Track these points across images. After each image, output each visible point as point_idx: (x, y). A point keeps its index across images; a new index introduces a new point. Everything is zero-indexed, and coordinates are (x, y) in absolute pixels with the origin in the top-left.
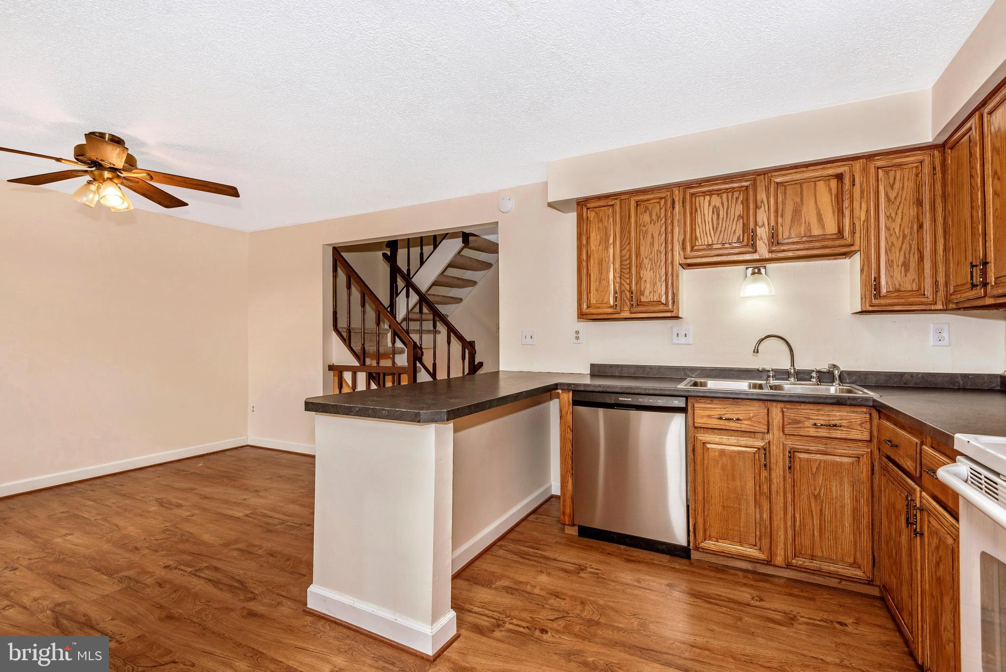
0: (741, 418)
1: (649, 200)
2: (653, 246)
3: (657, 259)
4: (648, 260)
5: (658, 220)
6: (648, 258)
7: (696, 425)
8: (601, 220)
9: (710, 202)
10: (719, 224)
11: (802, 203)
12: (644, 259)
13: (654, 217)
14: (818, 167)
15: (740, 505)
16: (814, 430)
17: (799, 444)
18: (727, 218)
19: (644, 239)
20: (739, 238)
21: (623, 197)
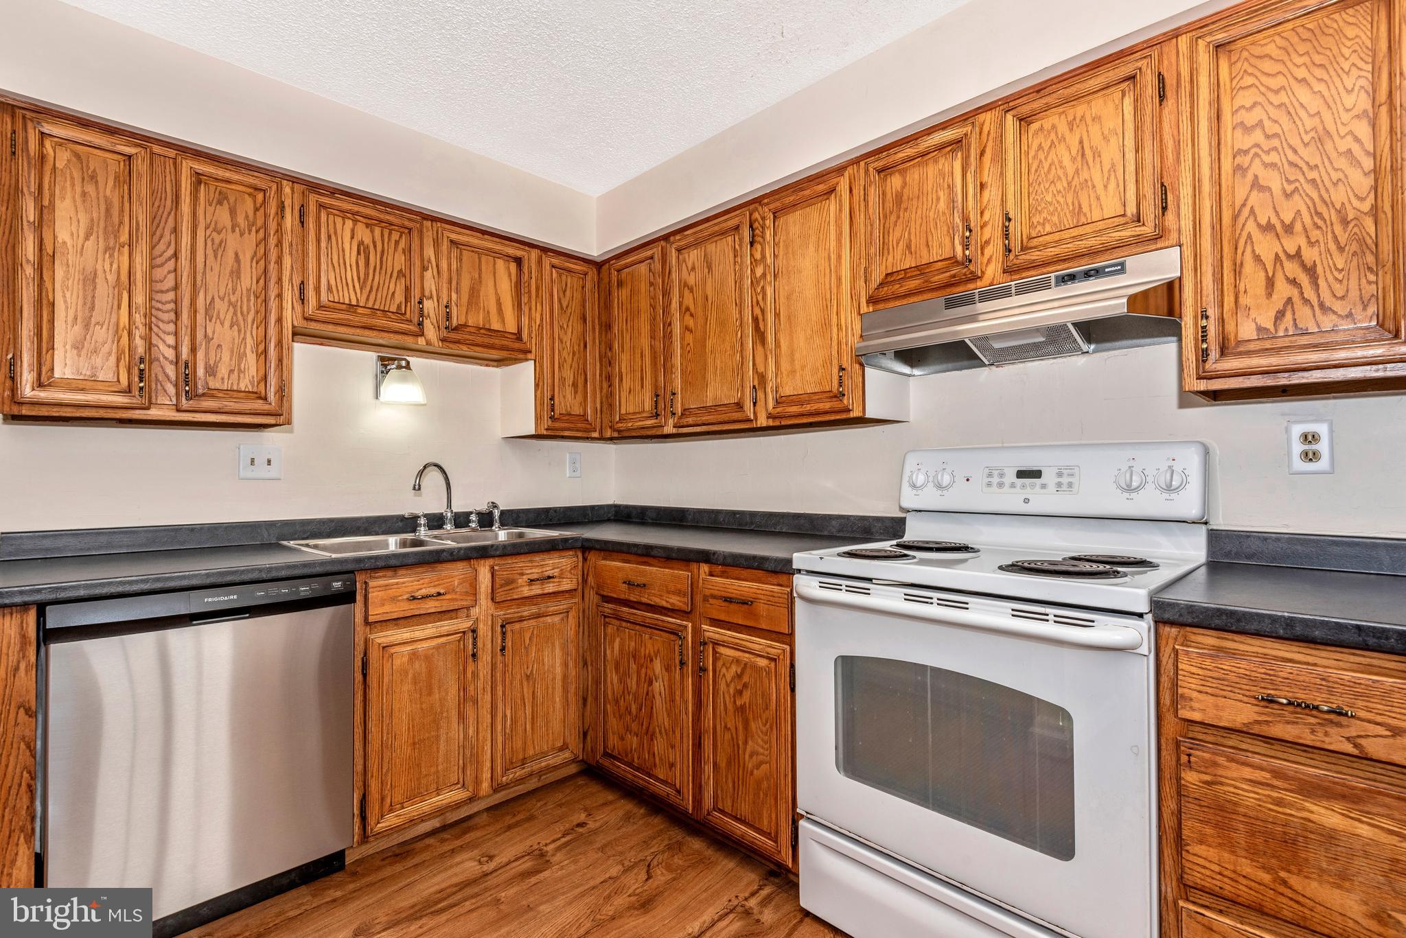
0: (442, 591)
1: (228, 182)
2: (239, 277)
3: (248, 306)
4: (227, 304)
5: (250, 231)
6: (226, 299)
7: (371, 619)
8: (93, 178)
9: (353, 231)
10: (368, 274)
11: (481, 282)
12: (217, 299)
13: (241, 220)
14: (495, 239)
15: (438, 729)
16: (527, 588)
17: (512, 612)
18: (381, 268)
19: (216, 257)
20: (399, 307)
21: (157, 149)
